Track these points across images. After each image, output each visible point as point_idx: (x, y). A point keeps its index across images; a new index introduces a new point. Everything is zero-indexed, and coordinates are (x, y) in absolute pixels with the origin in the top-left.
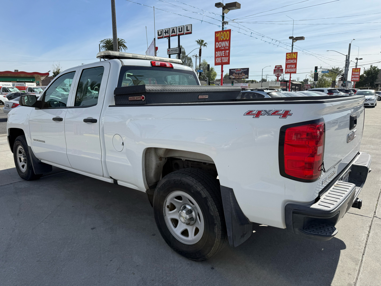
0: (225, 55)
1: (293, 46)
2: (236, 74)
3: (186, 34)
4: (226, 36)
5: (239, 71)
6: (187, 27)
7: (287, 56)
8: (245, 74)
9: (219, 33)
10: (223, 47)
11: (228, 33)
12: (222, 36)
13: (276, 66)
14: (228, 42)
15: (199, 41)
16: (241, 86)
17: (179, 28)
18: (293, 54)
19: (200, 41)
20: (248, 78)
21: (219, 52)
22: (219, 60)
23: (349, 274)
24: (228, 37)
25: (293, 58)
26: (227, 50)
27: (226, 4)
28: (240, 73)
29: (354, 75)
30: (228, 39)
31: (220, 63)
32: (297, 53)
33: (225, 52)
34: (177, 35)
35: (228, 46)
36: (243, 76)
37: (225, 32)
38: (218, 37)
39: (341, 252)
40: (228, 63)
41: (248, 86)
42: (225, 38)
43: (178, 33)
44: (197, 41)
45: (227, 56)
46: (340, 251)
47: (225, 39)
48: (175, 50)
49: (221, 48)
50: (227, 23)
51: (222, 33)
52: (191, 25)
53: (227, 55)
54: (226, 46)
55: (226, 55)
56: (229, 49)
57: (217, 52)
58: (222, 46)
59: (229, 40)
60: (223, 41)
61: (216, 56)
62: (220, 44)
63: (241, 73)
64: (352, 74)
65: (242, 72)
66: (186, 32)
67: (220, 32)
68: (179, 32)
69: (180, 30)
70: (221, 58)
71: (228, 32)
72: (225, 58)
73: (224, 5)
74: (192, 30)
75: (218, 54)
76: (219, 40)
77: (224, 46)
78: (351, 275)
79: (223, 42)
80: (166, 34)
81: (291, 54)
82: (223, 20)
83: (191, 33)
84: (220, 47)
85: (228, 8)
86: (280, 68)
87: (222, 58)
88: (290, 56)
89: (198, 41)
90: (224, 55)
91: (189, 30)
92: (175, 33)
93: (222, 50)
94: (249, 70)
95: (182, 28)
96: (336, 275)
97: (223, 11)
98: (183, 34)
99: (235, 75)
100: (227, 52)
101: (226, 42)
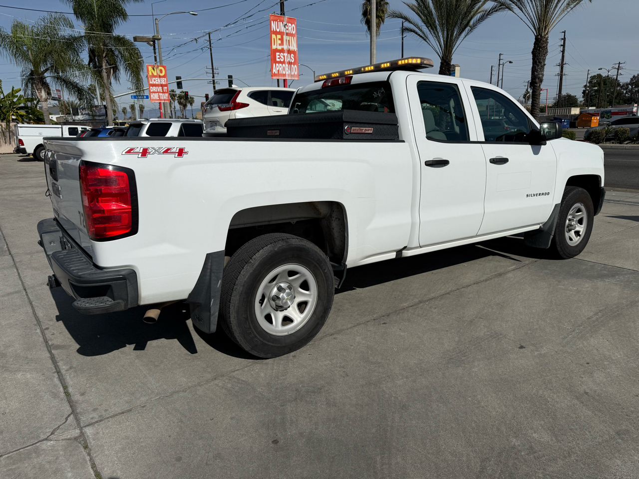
23: (53, 334)
39: (78, 345)
46: (80, 345)
78: (52, 335)
96: (64, 327)
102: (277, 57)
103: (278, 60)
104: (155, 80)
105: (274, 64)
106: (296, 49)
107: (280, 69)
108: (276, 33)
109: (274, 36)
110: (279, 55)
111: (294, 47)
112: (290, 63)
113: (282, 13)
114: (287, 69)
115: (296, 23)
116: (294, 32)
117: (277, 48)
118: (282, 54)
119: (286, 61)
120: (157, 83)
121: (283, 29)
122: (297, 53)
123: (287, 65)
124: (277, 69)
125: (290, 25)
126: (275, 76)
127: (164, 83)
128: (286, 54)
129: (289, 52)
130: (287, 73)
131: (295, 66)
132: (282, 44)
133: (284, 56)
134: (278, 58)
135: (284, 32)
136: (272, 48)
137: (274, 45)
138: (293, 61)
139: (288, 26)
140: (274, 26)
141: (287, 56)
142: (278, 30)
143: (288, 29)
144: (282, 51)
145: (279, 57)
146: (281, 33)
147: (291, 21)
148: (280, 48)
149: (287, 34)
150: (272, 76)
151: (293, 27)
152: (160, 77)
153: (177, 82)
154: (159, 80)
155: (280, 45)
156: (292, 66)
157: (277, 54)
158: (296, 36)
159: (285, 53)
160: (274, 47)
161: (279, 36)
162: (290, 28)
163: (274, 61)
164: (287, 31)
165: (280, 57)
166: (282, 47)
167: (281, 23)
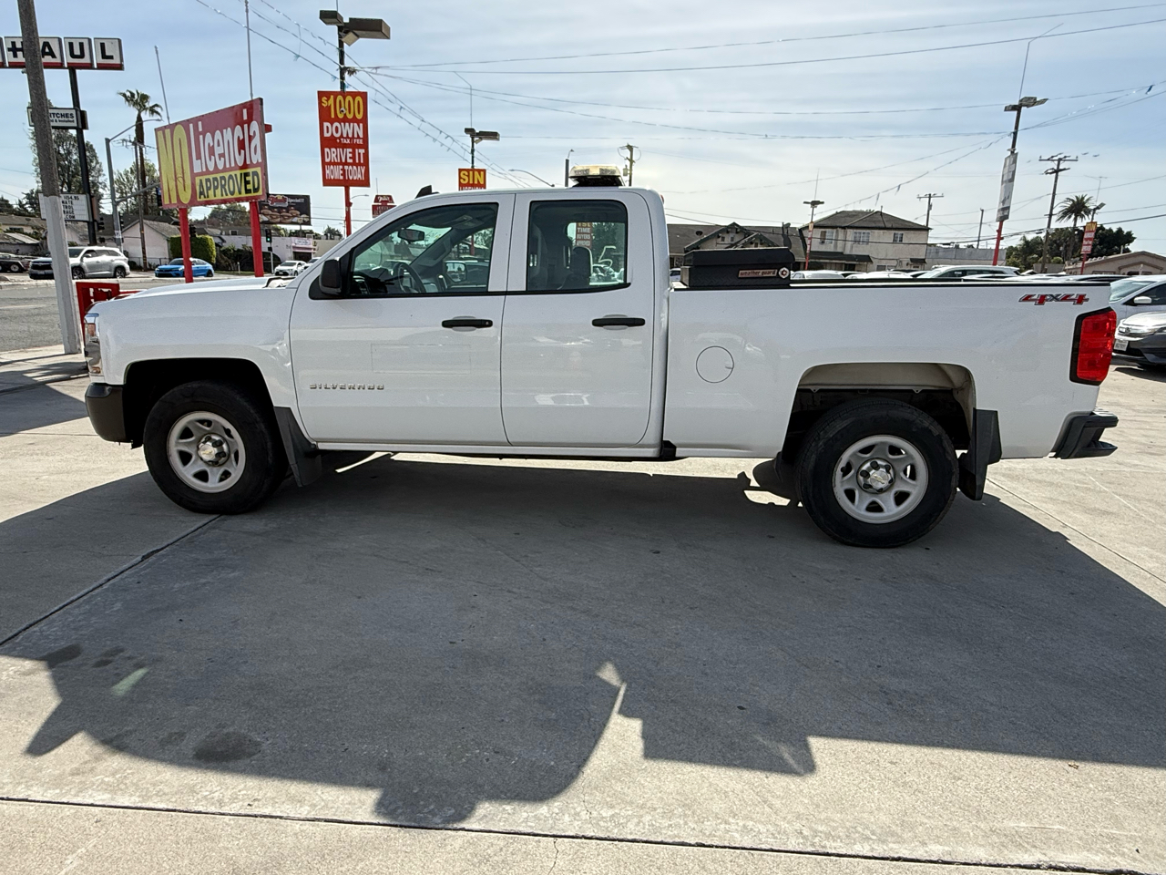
0: (354, 160)
1: (473, 151)
2: (271, 208)
3: (101, 67)
4: (354, 107)
5: (280, 201)
6: (103, 45)
7: (460, 178)
8: (298, 213)
9: (332, 97)
10: (348, 137)
11: (359, 102)
12: (340, 107)
13: (377, 196)
14: (361, 125)
15: (133, 95)
16: (294, 245)
17: (71, 45)
18: (476, 173)
19: (136, 97)
20: (308, 223)
21: (333, 150)
22: (336, 173)
24: (359, 112)
25: (476, 182)
26: (358, 148)
27: (350, 19)
28: (284, 208)
29: (580, 233)
30: (359, 117)
31: (339, 180)
32: (484, 171)
33: (353, 153)
34: (66, 66)
35: (361, 136)
36: (294, 217)
37: (349, 98)
38: (329, 107)
40: (365, 182)
41: (311, 246)
42: (350, 112)
43: (68, 59)
44: (124, 95)
45: (360, 164)
47: (350, 116)
48: (62, 115)
49: (339, 138)
50: (352, 72)
51: (340, 98)
52: (120, 41)
53: (362, 161)
54: (356, 136)
55: (357, 161)
56: (365, 145)
57: (327, 150)
58: (345, 136)
59: (364, 121)
60: (345, 120)
61: (327, 160)
62: (337, 128)
63: (288, 209)
64: (577, 230)
65: (290, 206)
66: (97, 59)
67: (335, 94)
68: (73, 55)
69: (77, 52)
70: (341, 167)
71: (359, 99)
72: (355, 167)
73: (346, 20)
74: (122, 60)
75: (333, 154)
76: (333, 116)
77: (350, 136)
79: (347, 124)
80: (15, 56)
81: (471, 172)
82: (342, 61)
83: (120, 67)
84: (337, 135)
85: (356, 32)
86: (387, 202)
87: (346, 167)
88: (468, 176)
89: (128, 94)
90: (350, 161)
91: (111, 57)
92: (54, 56)
93: (344, 146)
94: (311, 201)
95: (81, 45)
97: (340, 37)
98: (89, 66)
99: (270, 212)
100: (359, 154)
101: (356, 124)
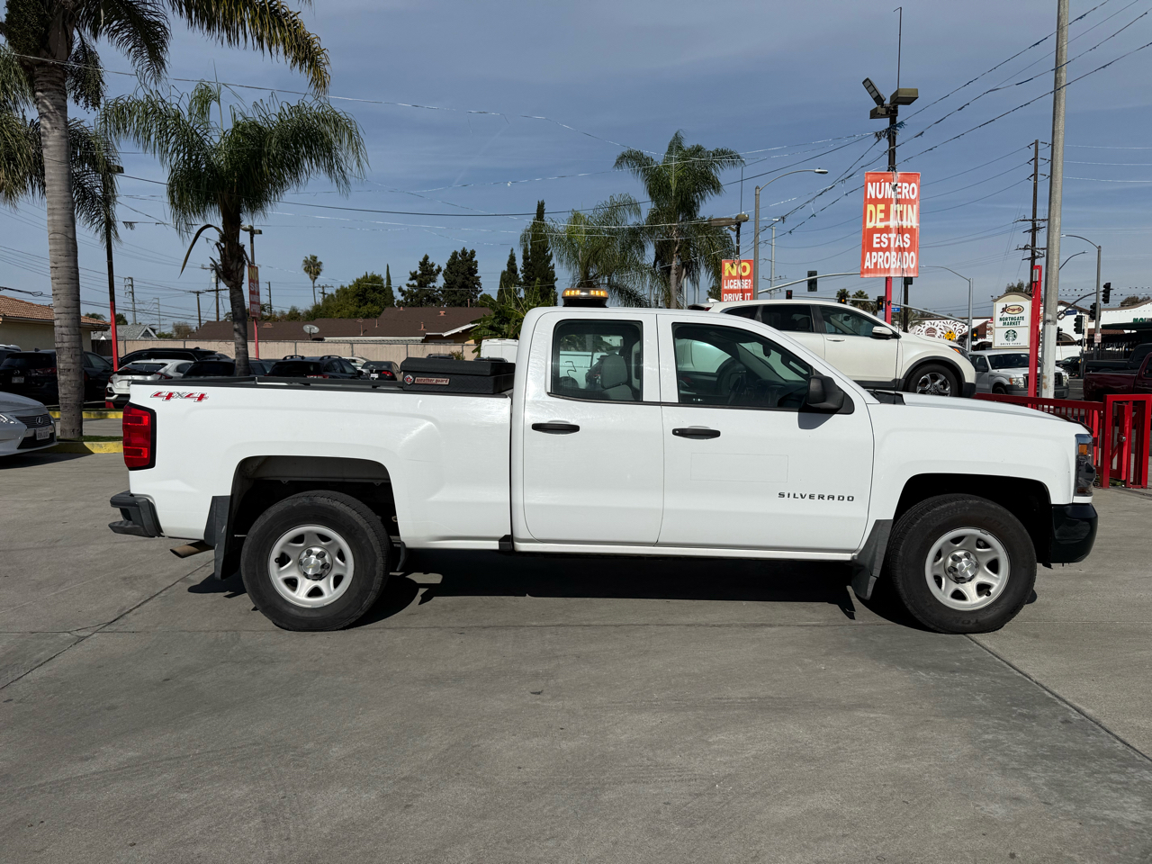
102: (875, 240)
103: (875, 245)
104: (732, 284)
105: (868, 254)
106: (915, 224)
107: (880, 260)
108: (875, 201)
109: (870, 207)
110: (880, 238)
111: (912, 220)
112: (900, 250)
113: (892, 166)
114: (894, 260)
115: (919, 181)
116: (913, 197)
117: (875, 227)
118: (885, 235)
119: (892, 245)
120: (735, 288)
121: (890, 193)
122: (918, 231)
123: (894, 253)
124: (874, 261)
125: (905, 185)
126: (868, 273)
127: (746, 287)
128: (893, 236)
129: (901, 231)
130: (893, 266)
131: (912, 254)
132: (887, 217)
133: (889, 239)
134: (877, 243)
135: (891, 199)
136: (865, 226)
137: (871, 221)
138: (906, 246)
139: (901, 187)
140: (872, 190)
141: (895, 239)
142: (880, 197)
143: (901, 193)
144: (887, 230)
145: (878, 240)
146: (887, 201)
147: (908, 178)
148: (881, 225)
149: (898, 201)
150: (862, 273)
151: (913, 189)
152: (741, 277)
153: (809, 280)
154: (739, 283)
155: (881, 220)
156: (906, 254)
157: (875, 236)
158: (918, 202)
159: (891, 232)
160: (869, 225)
161: (881, 207)
162: (905, 191)
163: (868, 247)
164: (899, 196)
165: (881, 241)
166: (886, 223)
167: (887, 184)
